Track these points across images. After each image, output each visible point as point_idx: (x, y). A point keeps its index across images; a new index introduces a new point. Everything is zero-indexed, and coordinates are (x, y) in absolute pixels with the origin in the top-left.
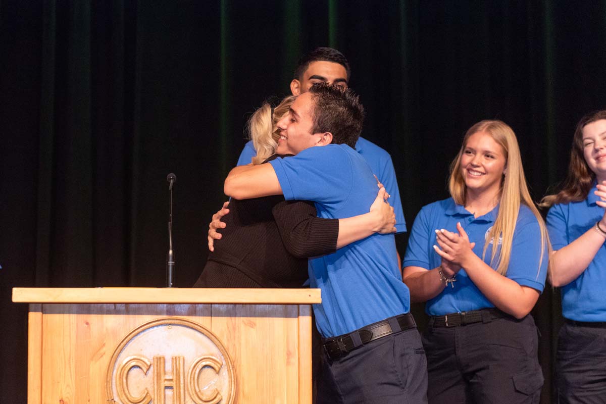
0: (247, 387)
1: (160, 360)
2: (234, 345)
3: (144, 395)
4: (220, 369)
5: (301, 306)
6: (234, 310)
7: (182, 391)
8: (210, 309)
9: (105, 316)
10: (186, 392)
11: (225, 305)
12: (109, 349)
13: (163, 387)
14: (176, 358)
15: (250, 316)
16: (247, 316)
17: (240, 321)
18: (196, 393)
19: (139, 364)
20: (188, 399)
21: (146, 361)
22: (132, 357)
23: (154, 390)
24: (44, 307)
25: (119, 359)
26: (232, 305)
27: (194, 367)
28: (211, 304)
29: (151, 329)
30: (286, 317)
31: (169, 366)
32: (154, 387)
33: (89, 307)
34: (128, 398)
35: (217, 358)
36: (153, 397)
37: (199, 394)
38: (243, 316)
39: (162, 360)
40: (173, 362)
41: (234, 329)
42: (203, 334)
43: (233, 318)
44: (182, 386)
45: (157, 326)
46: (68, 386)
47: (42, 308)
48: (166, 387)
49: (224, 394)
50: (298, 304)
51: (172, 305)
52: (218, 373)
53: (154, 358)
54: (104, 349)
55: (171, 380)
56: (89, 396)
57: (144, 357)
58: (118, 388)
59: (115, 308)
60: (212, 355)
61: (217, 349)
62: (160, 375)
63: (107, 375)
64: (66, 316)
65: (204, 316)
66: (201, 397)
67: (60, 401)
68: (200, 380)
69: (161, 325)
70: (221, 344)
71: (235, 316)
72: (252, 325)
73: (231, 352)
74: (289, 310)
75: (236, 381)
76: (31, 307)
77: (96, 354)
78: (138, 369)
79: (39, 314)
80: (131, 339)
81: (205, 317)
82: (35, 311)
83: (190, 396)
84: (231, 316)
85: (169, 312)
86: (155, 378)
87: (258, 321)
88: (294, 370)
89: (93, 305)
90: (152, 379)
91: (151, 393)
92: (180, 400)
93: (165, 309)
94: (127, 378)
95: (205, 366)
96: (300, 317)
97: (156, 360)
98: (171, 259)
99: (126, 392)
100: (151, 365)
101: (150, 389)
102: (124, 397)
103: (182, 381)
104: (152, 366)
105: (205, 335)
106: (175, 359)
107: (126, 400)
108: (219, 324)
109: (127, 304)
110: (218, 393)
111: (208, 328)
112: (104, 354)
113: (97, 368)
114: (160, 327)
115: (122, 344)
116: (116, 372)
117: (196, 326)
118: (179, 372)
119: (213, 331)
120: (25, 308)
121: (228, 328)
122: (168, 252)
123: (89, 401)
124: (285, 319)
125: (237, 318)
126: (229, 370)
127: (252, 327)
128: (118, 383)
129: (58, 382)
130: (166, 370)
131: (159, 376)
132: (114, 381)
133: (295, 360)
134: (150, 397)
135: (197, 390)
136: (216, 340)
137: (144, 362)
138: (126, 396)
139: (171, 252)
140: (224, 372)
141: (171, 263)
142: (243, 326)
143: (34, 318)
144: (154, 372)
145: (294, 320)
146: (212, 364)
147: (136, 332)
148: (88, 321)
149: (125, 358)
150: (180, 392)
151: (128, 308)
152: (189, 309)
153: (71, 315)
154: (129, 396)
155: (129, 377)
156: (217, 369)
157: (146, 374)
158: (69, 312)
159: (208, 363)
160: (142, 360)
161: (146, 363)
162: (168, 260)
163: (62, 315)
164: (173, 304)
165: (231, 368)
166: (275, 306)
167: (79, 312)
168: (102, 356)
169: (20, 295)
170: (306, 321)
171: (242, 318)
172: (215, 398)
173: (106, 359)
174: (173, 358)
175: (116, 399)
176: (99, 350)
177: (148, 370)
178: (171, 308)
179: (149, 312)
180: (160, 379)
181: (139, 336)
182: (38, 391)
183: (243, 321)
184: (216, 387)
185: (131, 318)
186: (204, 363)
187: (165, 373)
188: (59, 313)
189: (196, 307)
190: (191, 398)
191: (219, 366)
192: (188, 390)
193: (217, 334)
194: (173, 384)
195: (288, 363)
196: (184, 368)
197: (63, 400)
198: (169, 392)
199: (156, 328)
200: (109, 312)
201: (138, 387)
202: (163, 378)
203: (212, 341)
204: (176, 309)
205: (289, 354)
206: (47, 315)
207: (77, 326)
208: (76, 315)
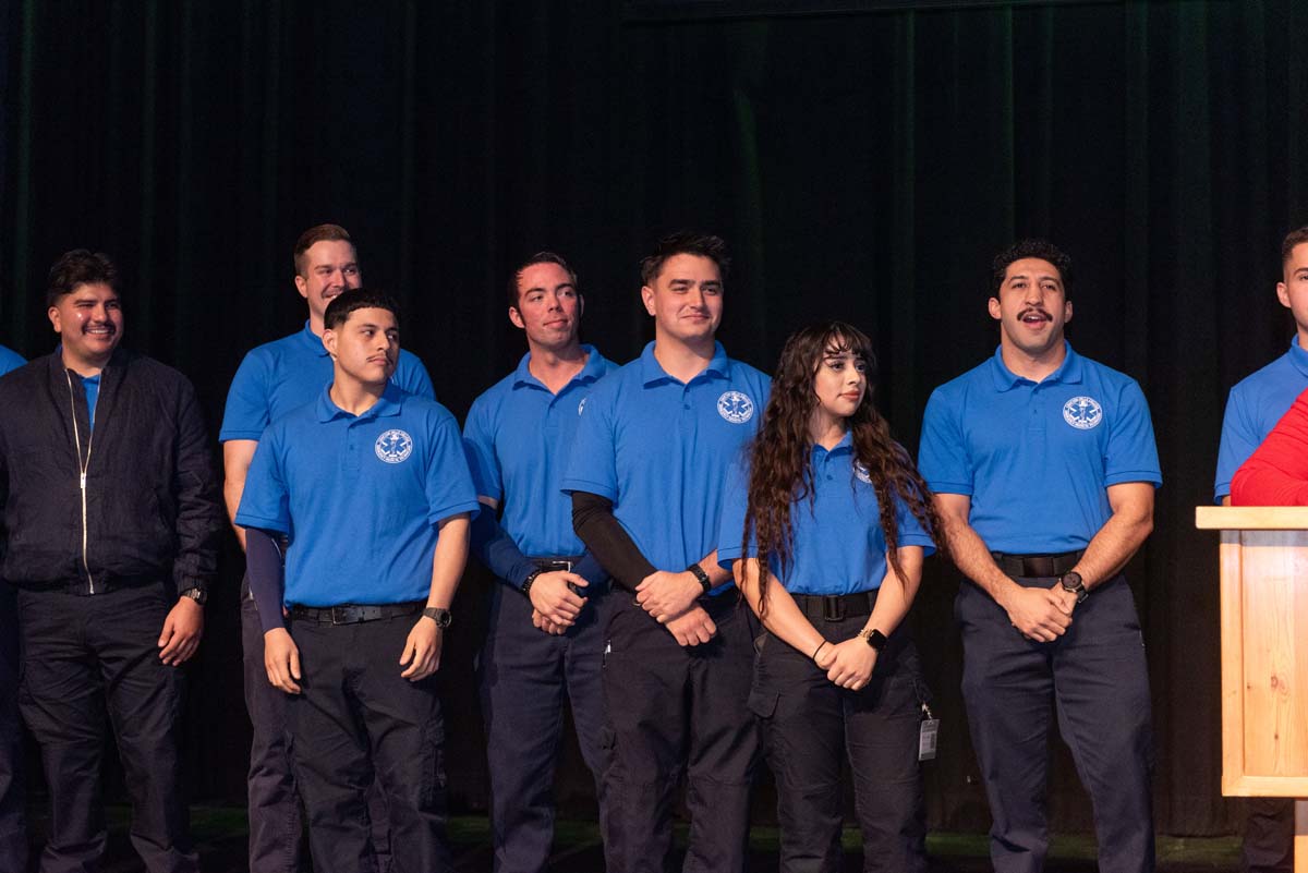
46: (1284, 655)
47: (1241, 537)
64: (1278, 550)
67: (1272, 678)
76: (1224, 535)
79: (1236, 547)
82: (1230, 541)
120: (1214, 537)
129: (1268, 651)
143: (1228, 555)
153: (1286, 548)
158: (1283, 543)
163: (1271, 549)
167: (1297, 544)
169: (1206, 518)
182: (1240, 661)
188: (1269, 545)
197: (1281, 678)
206: (1248, 548)
207: (1296, 565)
208: (1293, 548)
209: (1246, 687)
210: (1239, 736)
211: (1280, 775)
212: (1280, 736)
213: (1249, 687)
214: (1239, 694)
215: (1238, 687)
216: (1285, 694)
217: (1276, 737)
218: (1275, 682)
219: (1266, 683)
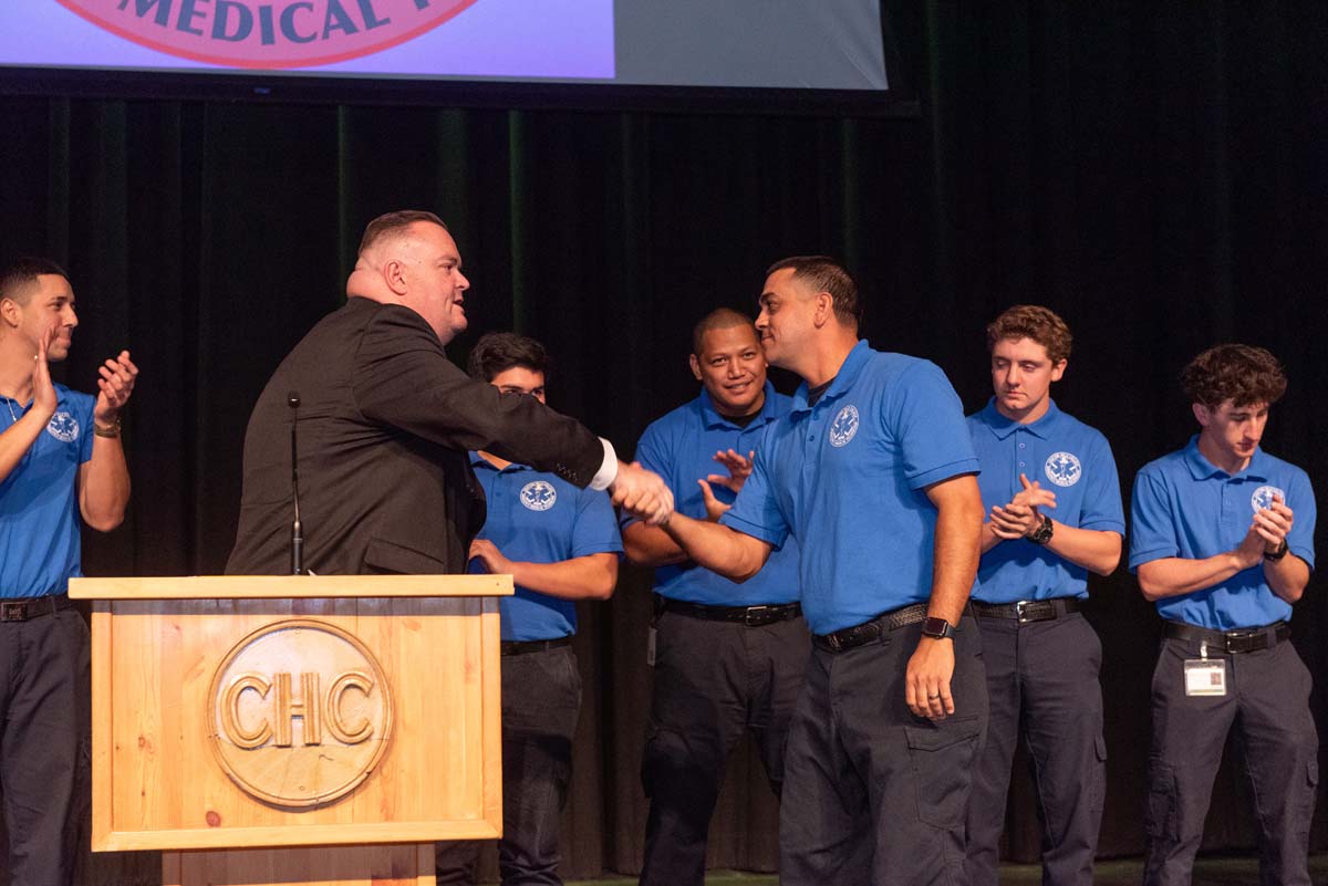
0: (409, 713)
1: (284, 678)
2: (390, 656)
3: (262, 728)
4: (370, 689)
5: (484, 599)
6: (390, 606)
7: (316, 721)
8: (354, 606)
9: (204, 618)
10: (323, 723)
11: (377, 599)
12: (209, 666)
13: (288, 716)
14: (307, 675)
15: (413, 614)
16: (407, 614)
17: (398, 622)
18: (337, 724)
19: (255, 685)
20: (325, 733)
21: (262, 678)
22: (244, 675)
23: (276, 722)
24: (113, 605)
25: (226, 679)
26: (387, 600)
27: (334, 687)
28: (357, 597)
29: (270, 636)
30: (465, 614)
31: (296, 686)
32: (275, 716)
33: (181, 604)
34: (238, 733)
35: (366, 672)
36: (274, 730)
37: (341, 725)
38: (403, 615)
39: (287, 678)
40: (302, 681)
41: (390, 634)
42: (346, 640)
43: (388, 617)
44: (316, 714)
45: (281, 630)
46: (151, 717)
47: (111, 605)
48: (294, 716)
49: (377, 725)
50: (481, 596)
51: (299, 601)
52: (367, 695)
53: (274, 677)
54: (202, 665)
55: (301, 706)
56: (181, 730)
57: (259, 673)
58: (225, 721)
59: (218, 604)
60: (359, 670)
61: (365, 661)
62: (285, 700)
63: (208, 702)
64: (146, 619)
65: (346, 614)
66: (343, 729)
67: (140, 739)
68: (342, 704)
69: (286, 628)
70: (371, 653)
71: (392, 614)
72: (416, 627)
73: (385, 666)
74: (468, 605)
75: (393, 706)
76: (96, 605)
77: (192, 670)
78: (253, 691)
79: (108, 615)
80: (243, 649)
81: (348, 617)
82: (101, 610)
83: (328, 728)
84: (385, 615)
85: (296, 611)
86: (278, 703)
87: (423, 620)
88: (475, 688)
89: (185, 601)
90: (272, 706)
91: (271, 724)
92: (313, 734)
93: (291, 607)
94: (236, 705)
95: (349, 686)
96: (484, 615)
97: (278, 678)
98: (297, 534)
99: (236, 724)
100: (270, 686)
101: (271, 720)
102: (233, 731)
103: (316, 708)
104: (272, 688)
105: (350, 643)
106: (306, 678)
107: (237, 737)
108: (368, 627)
109: (235, 599)
110: (368, 724)
111: (352, 631)
112: (203, 671)
113: (194, 691)
114: (283, 632)
115: (230, 657)
116: (221, 698)
117: (336, 630)
118: (312, 695)
119: (359, 637)
120: (86, 607)
121: (381, 630)
122: (294, 523)
123: (182, 738)
124: (463, 618)
125: (394, 618)
126: (383, 692)
127: (415, 629)
128: (224, 711)
129: (137, 712)
130: (293, 692)
131: (283, 700)
132: (218, 709)
133: (476, 675)
134: (271, 730)
135: (338, 720)
136: (364, 649)
137: (261, 681)
138: (236, 730)
139: (297, 525)
140: (376, 692)
141: (297, 540)
142: (402, 631)
143: (99, 620)
144: (276, 696)
145: (476, 619)
146: (360, 684)
147: (250, 638)
148: (181, 625)
149: (232, 677)
150: (313, 724)
151: (238, 606)
152: (325, 605)
153: (154, 616)
154: (239, 729)
155: (240, 704)
156: (367, 690)
157: (264, 698)
158: (151, 612)
159: (352, 681)
160: (258, 679)
161: (264, 684)
162: (293, 536)
163: (140, 617)
164: (302, 598)
165: (386, 687)
166: (448, 599)
167: (163, 613)
168: (199, 675)
169: (80, 588)
170: (492, 620)
171: (401, 617)
172: (364, 730)
173: (206, 679)
174: (302, 676)
175: (222, 735)
176: (196, 665)
177: (267, 692)
178: (299, 605)
179: (267, 611)
180: (285, 705)
181: (253, 645)
182: (108, 725)
183: (403, 623)
184: (364, 715)
185: (242, 618)
186: (348, 682)
187: (291, 695)
188: (137, 613)
189: (334, 603)
190: (330, 731)
191: (369, 685)
192: (324, 720)
193: (365, 640)
194: (303, 711)
195: (467, 680)
196: (318, 689)
197: (147, 738)
198: (298, 723)
199: (278, 633)
200: (209, 612)
201: (253, 717)
202: (289, 704)
203: (358, 649)
204: (306, 605)
205: (468, 668)
206: (119, 617)
207: (163, 632)
208: (160, 616)
209: (115, 748)
210: (108, 794)
211: (146, 829)
212: (147, 792)
213: (117, 748)
214: (108, 754)
215: (107, 748)
216: (151, 753)
217: (143, 794)
218: (142, 742)
219: (135, 742)
